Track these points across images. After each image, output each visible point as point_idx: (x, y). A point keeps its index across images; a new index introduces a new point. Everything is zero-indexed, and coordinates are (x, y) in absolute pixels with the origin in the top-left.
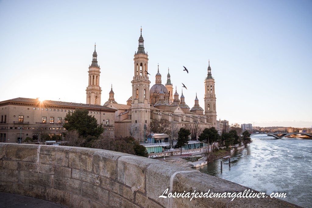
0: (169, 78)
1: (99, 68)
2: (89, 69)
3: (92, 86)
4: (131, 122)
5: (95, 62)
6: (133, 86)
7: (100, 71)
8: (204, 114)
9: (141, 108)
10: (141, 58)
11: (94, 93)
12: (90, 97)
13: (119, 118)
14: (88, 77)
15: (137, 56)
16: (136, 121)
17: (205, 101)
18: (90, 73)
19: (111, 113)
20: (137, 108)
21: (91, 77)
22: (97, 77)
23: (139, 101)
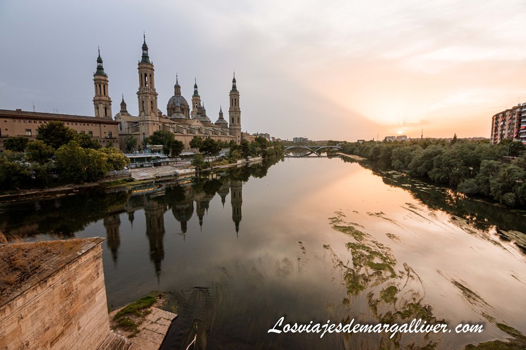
0: (196, 89)
1: (105, 76)
2: (93, 77)
3: (99, 96)
4: (139, 134)
5: (100, 69)
6: (139, 97)
7: (108, 79)
8: (228, 127)
9: (148, 121)
10: (145, 68)
11: (102, 103)
12: (98, 108)
13: (129, 130)
14: (94, 85)
15: (141, 66)
16: (144, 133)
17: (230, 114)
18: (97, 81)
19: (113, 126)
20: (143, 121)
21: (96, 86)
22: (104, 86)
23: (145, 113)
